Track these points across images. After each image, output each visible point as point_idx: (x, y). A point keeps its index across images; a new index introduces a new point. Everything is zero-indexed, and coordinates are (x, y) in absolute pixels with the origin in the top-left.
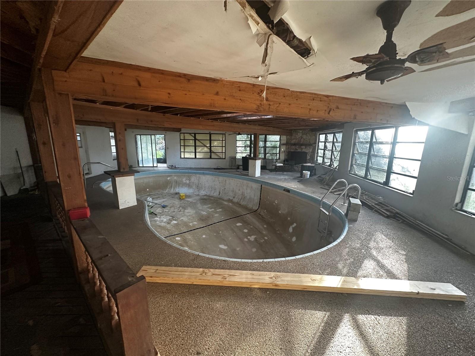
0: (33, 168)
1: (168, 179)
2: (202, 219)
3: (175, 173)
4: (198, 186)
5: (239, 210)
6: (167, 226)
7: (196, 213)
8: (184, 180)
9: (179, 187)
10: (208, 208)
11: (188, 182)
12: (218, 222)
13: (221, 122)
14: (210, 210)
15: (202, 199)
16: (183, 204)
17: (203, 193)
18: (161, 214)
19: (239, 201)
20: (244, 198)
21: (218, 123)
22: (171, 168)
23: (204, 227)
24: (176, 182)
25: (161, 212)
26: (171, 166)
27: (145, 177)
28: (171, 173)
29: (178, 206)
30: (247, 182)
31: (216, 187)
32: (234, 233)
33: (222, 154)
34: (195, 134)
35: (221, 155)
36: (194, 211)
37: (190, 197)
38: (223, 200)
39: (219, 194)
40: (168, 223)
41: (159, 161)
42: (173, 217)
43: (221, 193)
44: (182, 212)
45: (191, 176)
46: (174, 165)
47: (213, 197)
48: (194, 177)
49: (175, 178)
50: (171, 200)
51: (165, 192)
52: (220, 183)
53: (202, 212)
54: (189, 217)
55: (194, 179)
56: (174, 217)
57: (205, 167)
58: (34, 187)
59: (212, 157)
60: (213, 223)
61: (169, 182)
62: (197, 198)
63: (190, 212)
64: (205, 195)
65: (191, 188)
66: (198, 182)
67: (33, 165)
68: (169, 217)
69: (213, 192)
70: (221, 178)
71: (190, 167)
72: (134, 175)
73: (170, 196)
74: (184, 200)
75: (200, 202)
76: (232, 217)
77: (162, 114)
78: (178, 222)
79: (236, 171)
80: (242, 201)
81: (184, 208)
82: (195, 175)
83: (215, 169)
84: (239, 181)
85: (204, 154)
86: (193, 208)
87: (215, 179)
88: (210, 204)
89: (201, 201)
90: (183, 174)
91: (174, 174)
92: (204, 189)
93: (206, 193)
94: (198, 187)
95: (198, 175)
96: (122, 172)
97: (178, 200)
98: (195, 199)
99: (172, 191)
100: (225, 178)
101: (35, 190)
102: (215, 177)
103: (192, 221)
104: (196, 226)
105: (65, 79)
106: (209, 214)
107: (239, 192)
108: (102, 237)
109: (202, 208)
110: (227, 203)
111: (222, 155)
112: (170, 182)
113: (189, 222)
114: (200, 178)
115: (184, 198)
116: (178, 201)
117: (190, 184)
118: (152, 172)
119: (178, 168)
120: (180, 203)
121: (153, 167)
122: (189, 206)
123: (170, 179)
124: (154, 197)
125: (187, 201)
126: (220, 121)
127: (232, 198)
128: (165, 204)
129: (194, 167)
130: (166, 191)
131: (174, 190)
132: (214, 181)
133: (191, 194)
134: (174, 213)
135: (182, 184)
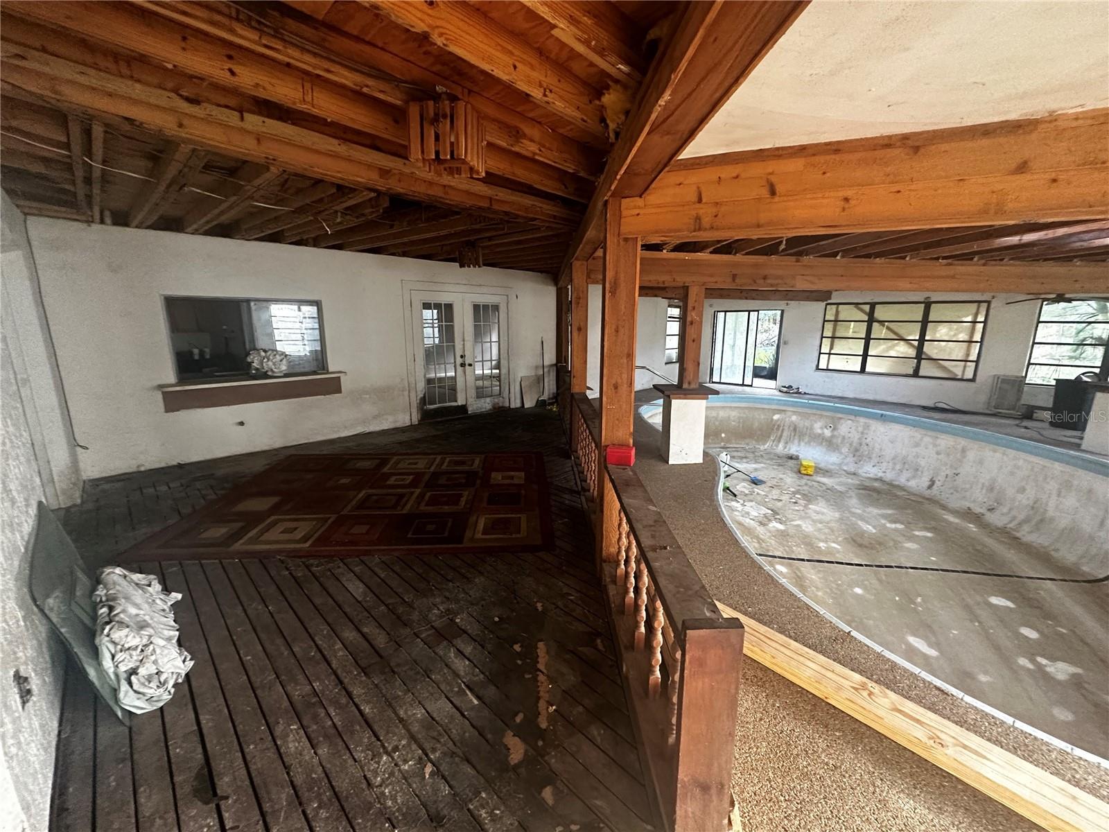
0: (555, 368)
1: (776, 417)
2: (857, 541)
3: (794, 404)
4: (857, 450)
5: (1010, 556)
6: (758, 528)
7: (841, 519)
8: (818, 427)
9: (800, 441)
10: (884, 516)
11: (828, 433)
12: (912, 568)
13: (984, 265)
14: (888, 525)
15: (865, 488)
16: (805, 488)
17: (869, 470)
18: (748, 497)
19: (1011, 525)
20: (1040, 521)
21: (975, 268)
22: (786, 392)
23: (861, 565)
24: (795, 430)
25: (747, 492)
26: (787, 388)
27: (723, 407)
28: (784, 405)
29: (793, 490)
30: (1068, 469)
31: (923, 463)
32: (971, 621)
33: (965, 367)
34: (873, 306)
35: (957, 369)
36: (837, 515)
37: (829, 474)
38: (944, 507)
39: (930, 487)
40: (761, 524)
41: (758, 372)
42: (775, 512)
43: (938, 483)
44: (802, 508)
45: (841, 418)
46: (795, 387)
47: (905, 490)
48: (850, 422)
49: (794, 418)
50: (774, 469)
51: (762, 448)
52: (938, 453)
53: (860, 523)
54: (820, 526)
55: (847, 428)
56: (778, 514)
57: (890, 399)
58: (552, 399)
59: (922, 373)
60: (893, 565)
61: (774, 425)
62: (850, 480)
63: (823, 514)
64: (876, 480)
65: (834, 451)
66: (860, 439)
67: (556, 365)
68: (764, 511)
69: (906, 475)
70: (945, 441)
71: (840, 395)
72: (707, 399)
73: (773, 459)
74: (808, 477)
75: (857, 494)
76: (970, 570)
77: (794, 258)
78: (788, 529)
79: (1017, 425)
80: (1026, 528)
81: (809, 498)
82: (853, 418)
83: (924, 408)
84: (1025, 460)
85: (894, 362)
86: (832, 505)
87: (921, 439)
88: (892, 509)
89: (861, 491)
90: (819, 412)
91: (791, 409)
92: (875, 460)
93: (880, 474)
94: (858, 453)
95: (862, 420)
96: (685, 390)
97: (794, 475)
98: (841, 484)
99: (780, 448)
100: (963, 442)
101: (552, 404)
102: (923, 432)
103: (826, 538)
104: (837, 555)
105: (637, 211)
106: (886, 535)
107: (1020, 496)
108: (655, 509)
109: (864, 511)
110: (956, 521)
111: (961, 369)
112: (779, 426)
113: (817, 539)
114: (867, 427)
115: (811, 473)
116: (792, 478)
117: (835, 441)
118: (739, 398)
119: (805, 393)
120: (798, 483)
121: (743, 385)
122: (822, 497)
123: (778, 420)
124: (735, 454)
125: (818, 482)
126: (983, 261)
127: (982, 511)
128: (761, 476)
129: (851, 395)
130: (766, 446)
131: (785, 448)
132: (917, 445)
133: (833, 467)
134: (779, 504)
135: (810, 436)
